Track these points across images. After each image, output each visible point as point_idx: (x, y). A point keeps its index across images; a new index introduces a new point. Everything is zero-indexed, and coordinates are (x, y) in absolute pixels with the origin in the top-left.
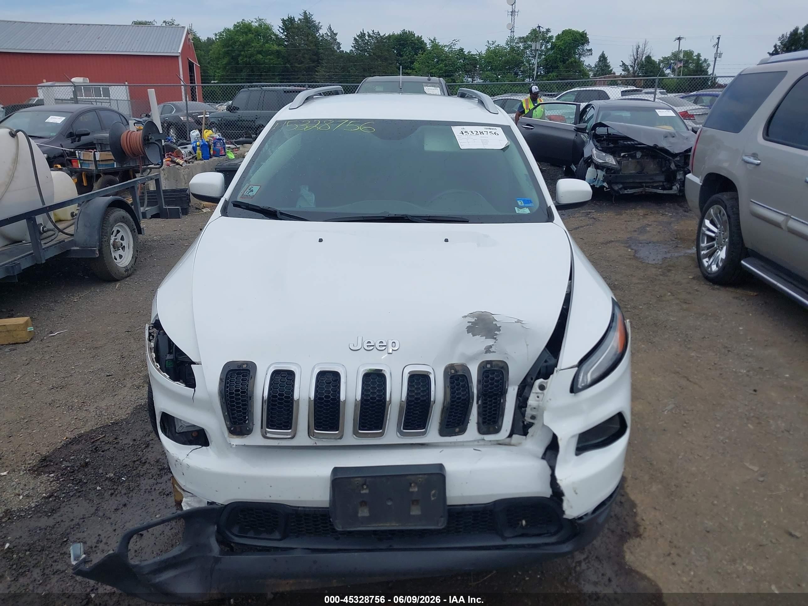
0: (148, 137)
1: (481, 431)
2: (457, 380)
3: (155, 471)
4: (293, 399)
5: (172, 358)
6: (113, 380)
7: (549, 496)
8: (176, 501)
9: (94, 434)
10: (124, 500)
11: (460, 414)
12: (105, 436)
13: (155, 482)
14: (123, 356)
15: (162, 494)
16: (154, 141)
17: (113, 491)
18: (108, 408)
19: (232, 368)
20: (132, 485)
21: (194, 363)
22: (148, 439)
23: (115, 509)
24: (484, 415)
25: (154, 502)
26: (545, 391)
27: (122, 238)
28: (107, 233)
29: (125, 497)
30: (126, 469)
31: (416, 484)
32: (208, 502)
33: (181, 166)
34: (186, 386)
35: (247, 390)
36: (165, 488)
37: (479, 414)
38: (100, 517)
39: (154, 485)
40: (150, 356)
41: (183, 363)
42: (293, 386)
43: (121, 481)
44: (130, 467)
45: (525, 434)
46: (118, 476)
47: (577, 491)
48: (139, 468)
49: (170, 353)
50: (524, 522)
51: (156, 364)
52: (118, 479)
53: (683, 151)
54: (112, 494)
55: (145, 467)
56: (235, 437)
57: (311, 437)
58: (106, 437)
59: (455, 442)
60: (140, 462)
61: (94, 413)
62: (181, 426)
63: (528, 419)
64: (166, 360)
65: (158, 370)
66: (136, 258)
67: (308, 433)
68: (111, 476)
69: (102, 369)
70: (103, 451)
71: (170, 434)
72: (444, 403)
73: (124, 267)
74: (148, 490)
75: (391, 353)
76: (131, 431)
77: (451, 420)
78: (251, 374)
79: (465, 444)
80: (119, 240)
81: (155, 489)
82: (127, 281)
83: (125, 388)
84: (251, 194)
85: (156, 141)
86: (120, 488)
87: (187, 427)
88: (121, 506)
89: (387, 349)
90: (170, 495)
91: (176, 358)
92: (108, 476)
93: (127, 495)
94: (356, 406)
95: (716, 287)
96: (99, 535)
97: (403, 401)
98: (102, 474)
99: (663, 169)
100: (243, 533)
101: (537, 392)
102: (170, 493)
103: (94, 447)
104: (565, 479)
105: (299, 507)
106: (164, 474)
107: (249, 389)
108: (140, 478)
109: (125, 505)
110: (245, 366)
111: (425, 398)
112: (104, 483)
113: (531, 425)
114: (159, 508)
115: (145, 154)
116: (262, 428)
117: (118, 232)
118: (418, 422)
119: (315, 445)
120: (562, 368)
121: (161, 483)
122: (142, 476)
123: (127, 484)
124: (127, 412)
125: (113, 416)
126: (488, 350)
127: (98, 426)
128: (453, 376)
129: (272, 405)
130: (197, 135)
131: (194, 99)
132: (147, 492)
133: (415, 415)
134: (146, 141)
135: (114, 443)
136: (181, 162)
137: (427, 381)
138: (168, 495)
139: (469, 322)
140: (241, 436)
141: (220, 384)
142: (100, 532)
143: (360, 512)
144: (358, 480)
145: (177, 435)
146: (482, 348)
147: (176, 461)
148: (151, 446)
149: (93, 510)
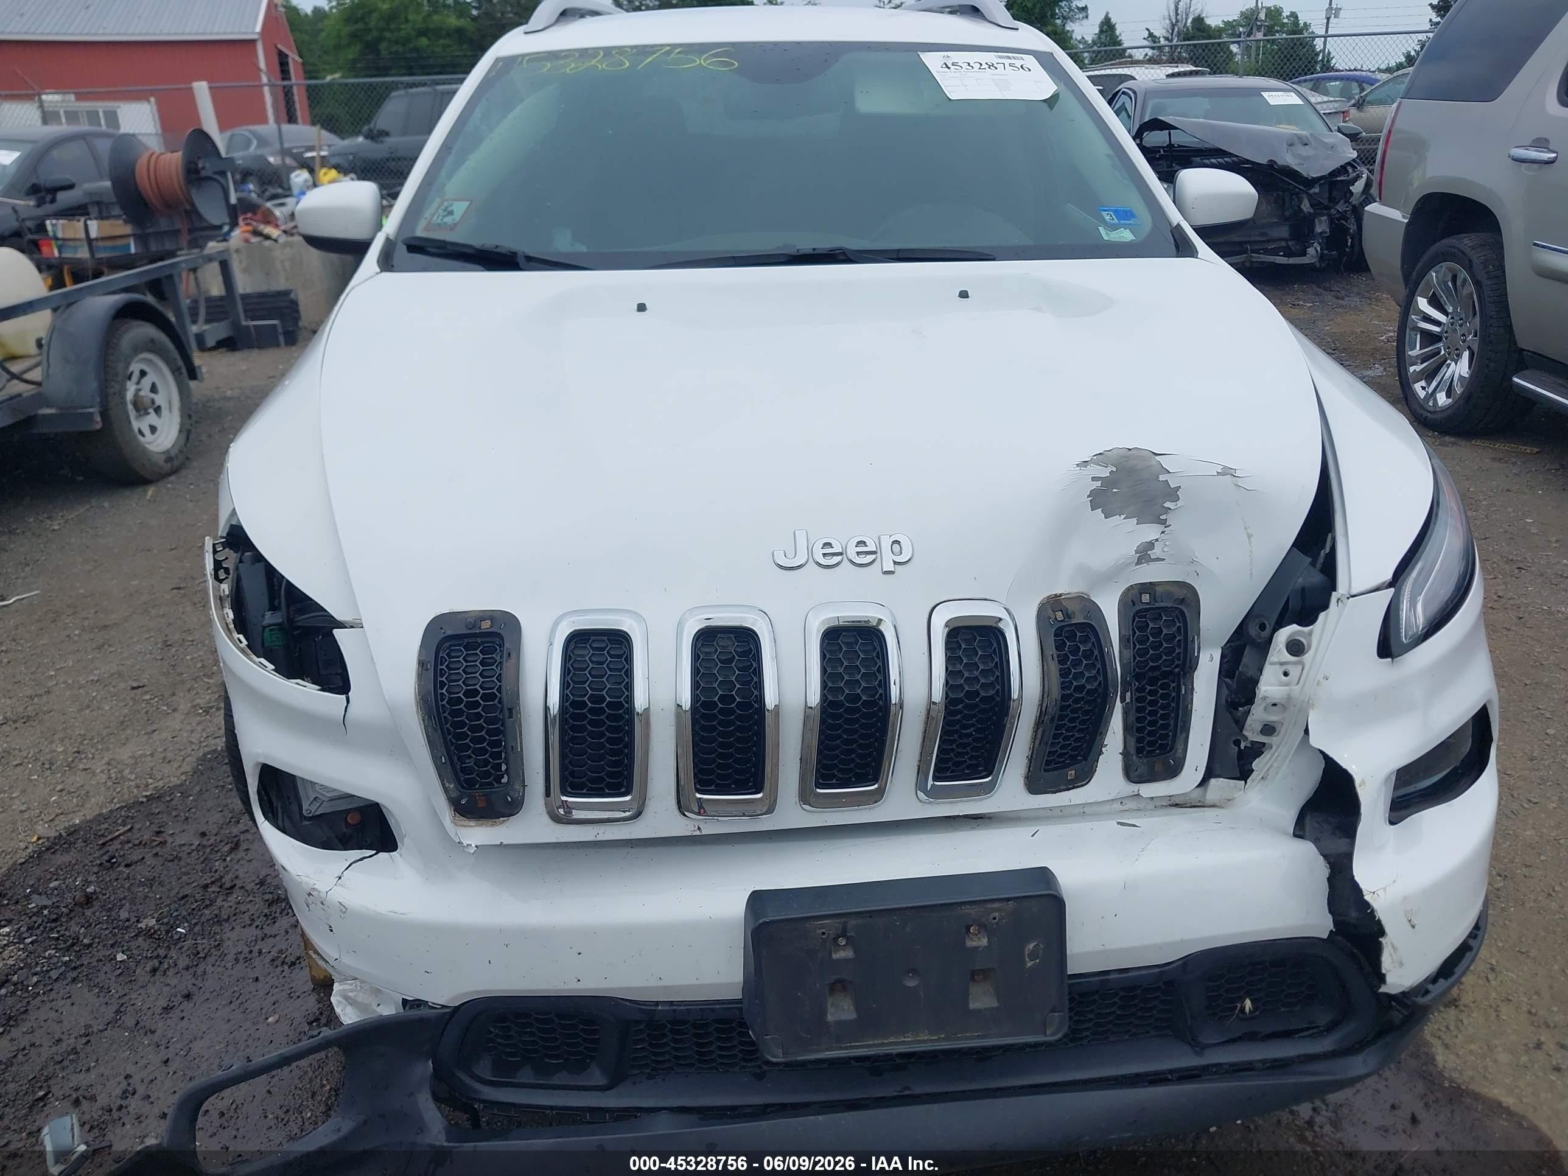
0: (196, 164)
1: (1132, 774)
2: (1072, 636)
3: (257, 906)
4: (631, 710)
5: (280, 620)
6: (147, 697)
7: (1325, 935)
8: (313, 979)
9: (106, 826)
10: (186, 983)
11: (1081, 731)
12: (132, 828)
13: (258, 932)
14: (169, 643)
15: (278, 962)
16: (210, 174)
17: (156, 962)
18: (136, 763)
19: (449, 632)
20: (204, 944)
21: (341, 625)
22: (235, 831)
23: (163, 1008)
24: (1139, 730)
25: (260, 985)
26: (1307, 658)
27: (154, 389)
28: (117, 375)
29: (187, 976)
30: (187, 906)
31: (983, 927)
32: (405, 1002)
33: (275, 240)
34: (321, 690)
35: (499, 690)
36: (284, 948)
37: (1127, 729)
38: (126, 1029)
39: (256, 941)
40: (221, 617)
41: (309, 632)
42: (629, 673)
43: (176, 937)
44: (196, 901)
45: (1244, 774)
46: (167, 924)
47: (1415, 922)
48: (219, 902)
49: (273, 608)
50: (1248, 1004)
51: (236, 635)
52: (167, 932)
53: (1325, 173)
54: (154, 971)
55: (232, 898)
56: (472, 823)
57: (686, 813)
58: (135, 831)
59: (1061, 808)
60: (221, 887)
61: (104, 777)
62: (315, 798)
63: (1252, 732)
64: (264, 628)
65: (242, 651)
66: (189, 432)
67: (679, 802)
68: (150, 925)
69: (120, 674)
70: (127, 866)
71: (286, 820)
72: (1041, 705)
73: (164, 453)
74: (243, 956)
75: (892, 572)
76: (195, 814)
77: (1058, 748)
78: (507, 645)
79: (1087, 810)
80: (145, 392)
81: (260, 952)
82: (171, 483)
83: (176, 715)
84: (448, 220)
85: (215, 173)
86: (173, 953)
87: (332, 800)
88: (179, 998)
89: (879, 559)
90: (297, 966)
91: (290, 621)
92: (142, 925)
93: (192, 971)
94: (806, 718)
95: (1447, 439)
96: (127, 1077)
97: (934, 703)
98: (128, 920)
99: (1287, 214)
100: (504, 1073)
101: (1283, 660)
102: (299, 958)
103: (106, 857)
104: (1385, 889)
105: (657, 1003)
106: (281, 913)
107: (506, 685)
108: (221, 925)
109: (188, 996)
110: (486, 625)
111: (992, 692)
112: (133, 944)
113: (1257, 750)
114: (274, 998)
115: (193, 204)
116: (548, 793)
117: (143, 374)
118: (970, 758)
119: (698, 833)
120: (1354, 592)
121: (275, 936)
122: (227, 920)
123: (189, 942)
124: (182, 770)
125: (150, 781)
126: (1144, 555)
127: (112, 806)
128: (1061, 629)
129: (574, 728)
130: (306, 181)
131: (291, 119)
132: (242, 961)
133: (965, 741)
134: (193, 174)
135: (155, 843)
136: (274, 232)
137: (995, 645)
138: (293, 964)
139: (1094, 479)
140: (491, 822)
141: (420, 676)
142: (130, 1069)
143: (831, 1010)
144: (822, 926)
145: (307, 823)
146: (1130, 550)
147: (310, 894)
148: (244, 846)
149: (109, 1013)
